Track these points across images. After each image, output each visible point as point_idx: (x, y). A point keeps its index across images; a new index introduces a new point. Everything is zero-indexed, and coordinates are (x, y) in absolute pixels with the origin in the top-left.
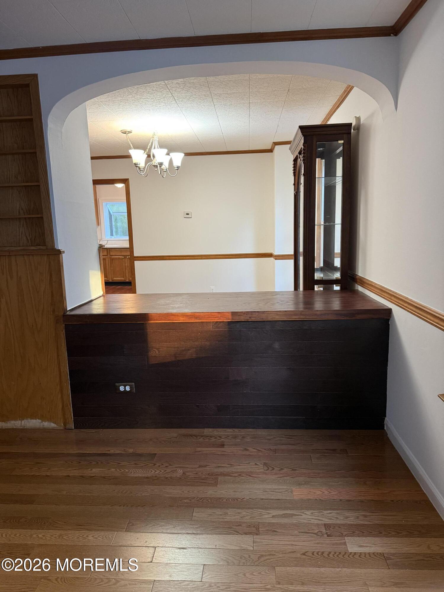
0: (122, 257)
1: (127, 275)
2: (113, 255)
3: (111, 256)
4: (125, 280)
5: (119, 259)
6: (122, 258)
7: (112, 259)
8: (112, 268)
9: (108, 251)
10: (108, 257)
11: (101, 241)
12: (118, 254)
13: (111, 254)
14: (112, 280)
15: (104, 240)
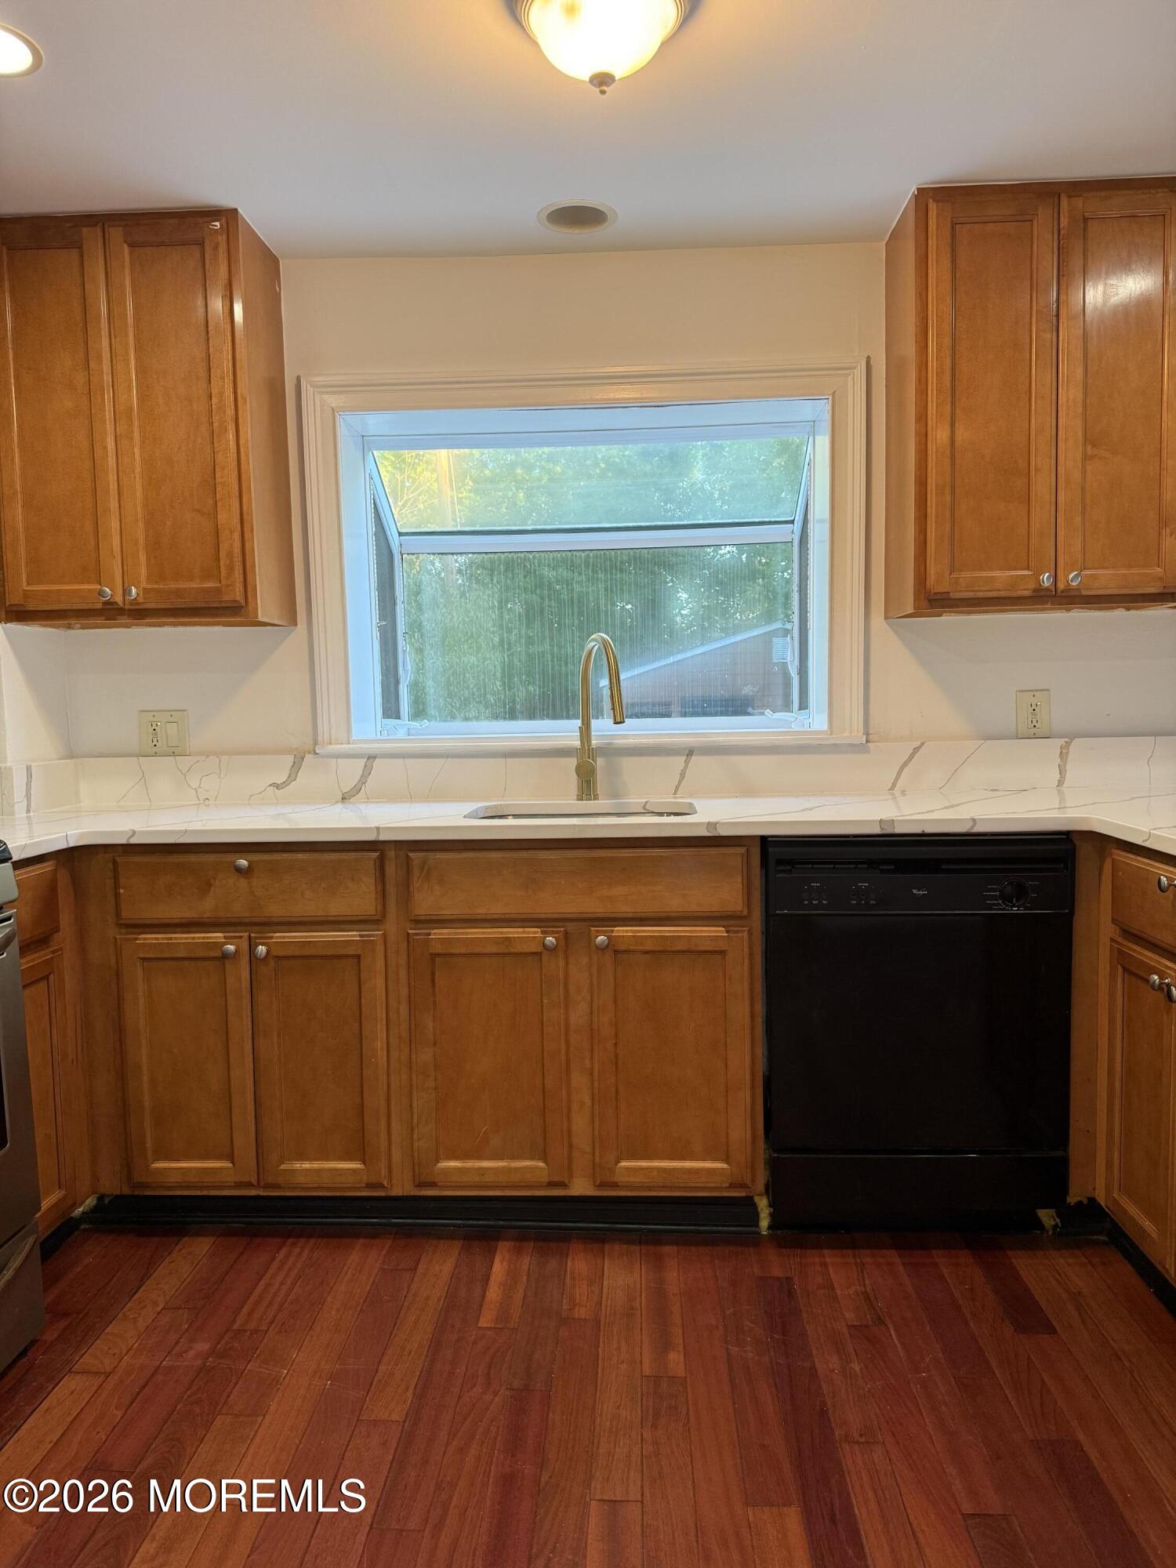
0: (535, 932)
1: (580, 1123)
2: (448, 912)
3: (418, 922)
4: (562, 1185)
5: (508, 954)
6: (534, 948)
7: (434, 956)
8: (426, 1055)
9: (390, 870)
10: (385, 936)
11: (308, 758)
12: (498, 909)
13: (425, 902)
14: (421, 1185)
15: (338, 756)
